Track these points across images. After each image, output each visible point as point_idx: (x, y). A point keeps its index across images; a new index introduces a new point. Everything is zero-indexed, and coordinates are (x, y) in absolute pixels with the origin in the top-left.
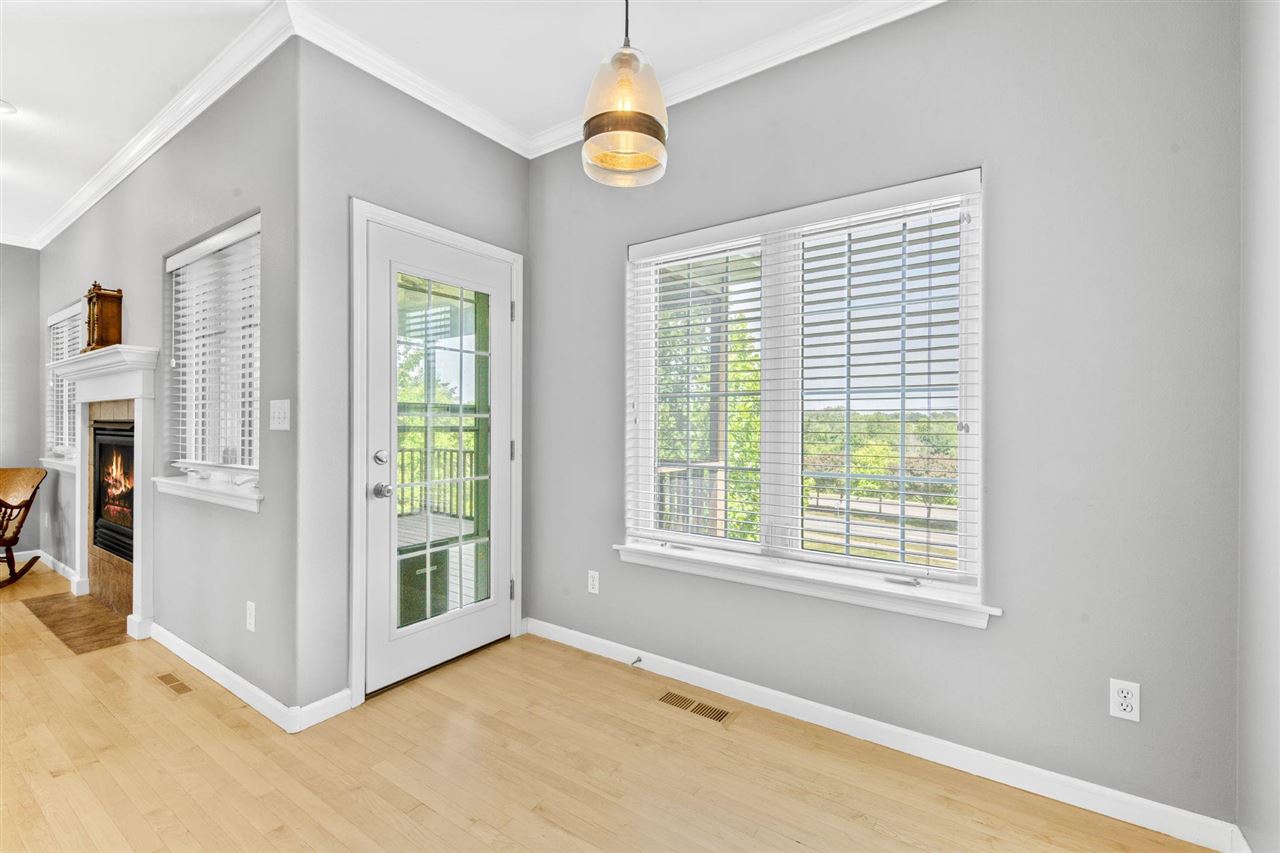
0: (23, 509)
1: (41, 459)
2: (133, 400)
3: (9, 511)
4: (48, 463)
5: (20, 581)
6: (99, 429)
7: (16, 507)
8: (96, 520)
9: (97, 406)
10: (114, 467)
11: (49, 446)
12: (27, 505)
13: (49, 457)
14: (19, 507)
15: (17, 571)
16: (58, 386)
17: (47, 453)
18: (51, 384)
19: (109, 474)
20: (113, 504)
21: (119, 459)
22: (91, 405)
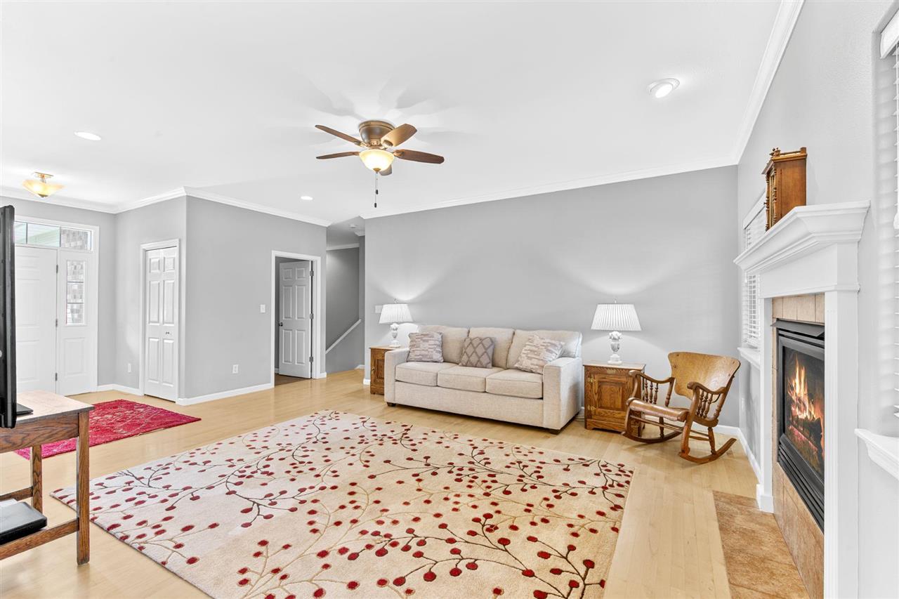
0: (722, 395)
1: (739, 348)
2: (823, 294)
3: (710, 395)
4: (745, 353)
5: (721, 458)
6: (782, 329)
7: (715, 393)
8: (780, 435)
9: (780, 302)
10: (797, 381)
11: (744, 337)
12: (725, 391)
13: (745, 347)
14: (718, 393)
15: (717, 449)
16: (751, 282)
17: (743, 344)
18: (746, 281)
19: (793, 389)
20: (797, 428)
21: (803, 372)
22: (774, 300)
